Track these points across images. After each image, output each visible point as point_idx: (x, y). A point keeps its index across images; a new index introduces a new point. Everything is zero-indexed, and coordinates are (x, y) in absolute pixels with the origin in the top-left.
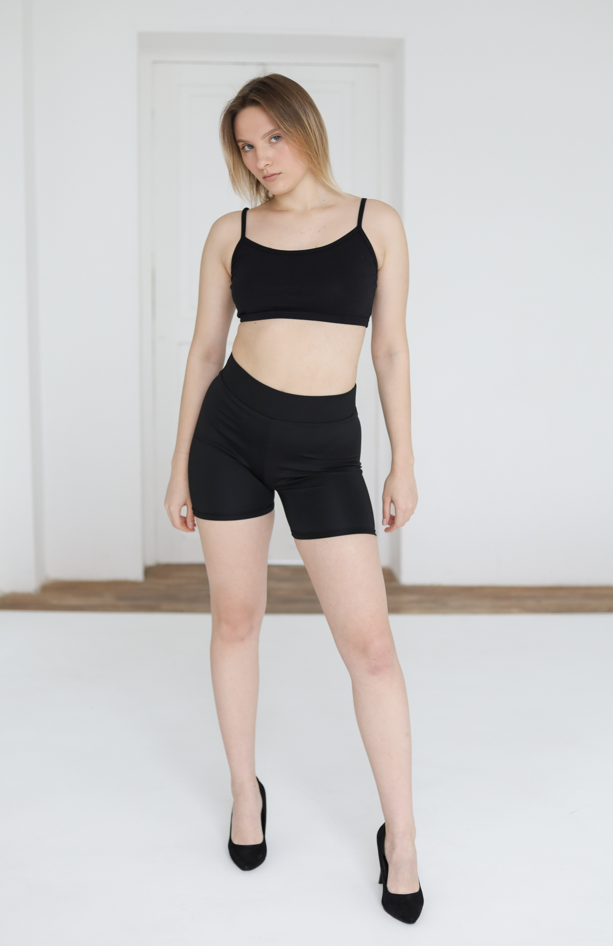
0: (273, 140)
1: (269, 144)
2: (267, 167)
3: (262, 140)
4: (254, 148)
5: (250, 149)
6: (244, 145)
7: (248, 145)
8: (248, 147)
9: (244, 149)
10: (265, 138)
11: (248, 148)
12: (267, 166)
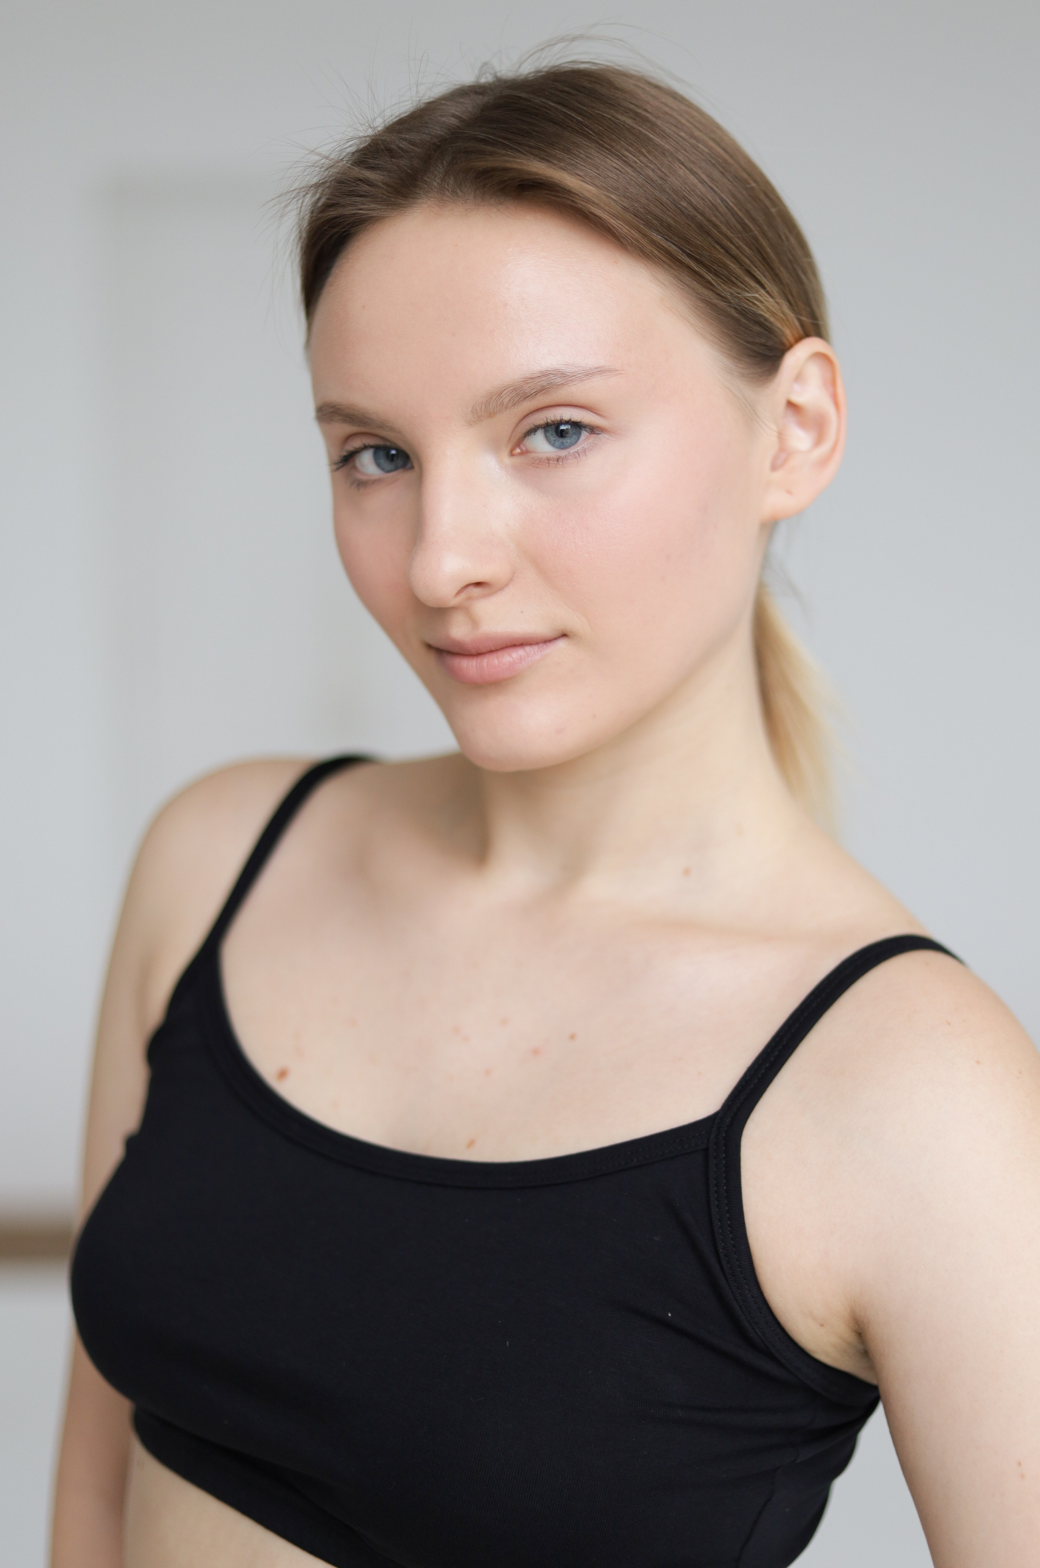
0: (540, 444)
1: (507, 460)
2: (470, 598)
3: (470, 424)
4: (412, 468)
5: (388, 472)
6: (357, 443)
7: (377, 449)
8: (375, 454)
9: (355, 468)
10: (491, 415)
11: (379, 465)
12: (477, 591)
